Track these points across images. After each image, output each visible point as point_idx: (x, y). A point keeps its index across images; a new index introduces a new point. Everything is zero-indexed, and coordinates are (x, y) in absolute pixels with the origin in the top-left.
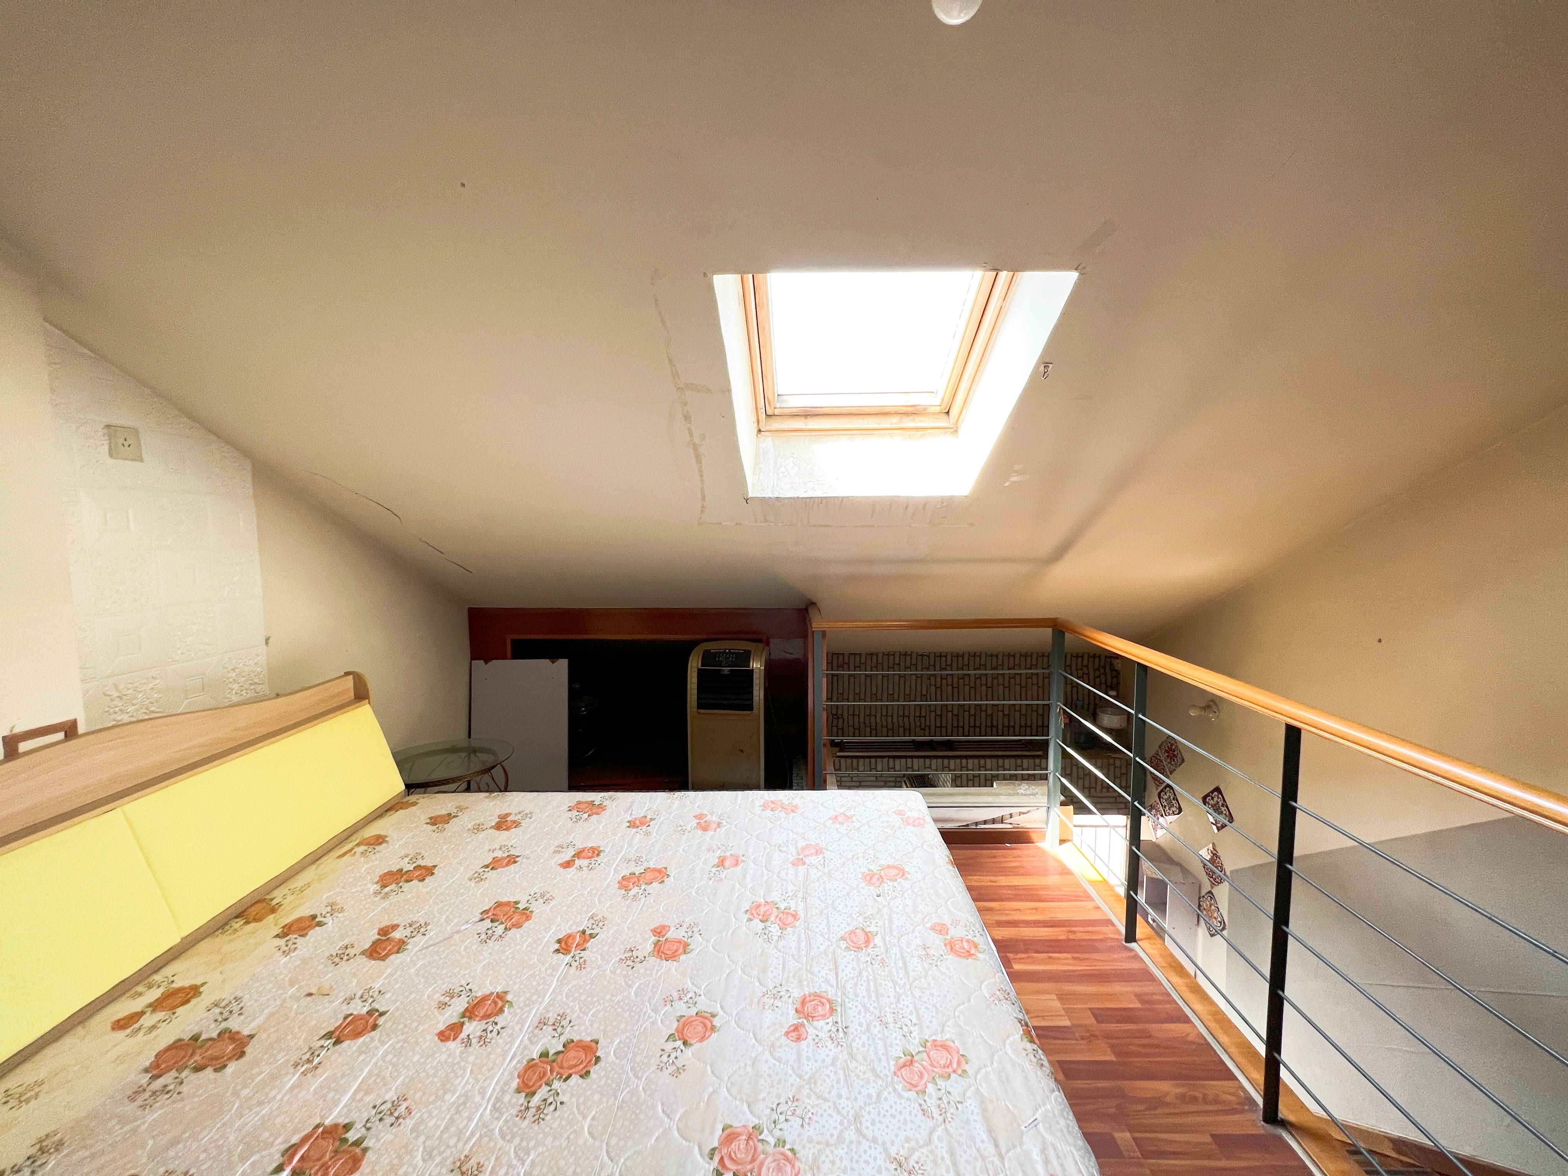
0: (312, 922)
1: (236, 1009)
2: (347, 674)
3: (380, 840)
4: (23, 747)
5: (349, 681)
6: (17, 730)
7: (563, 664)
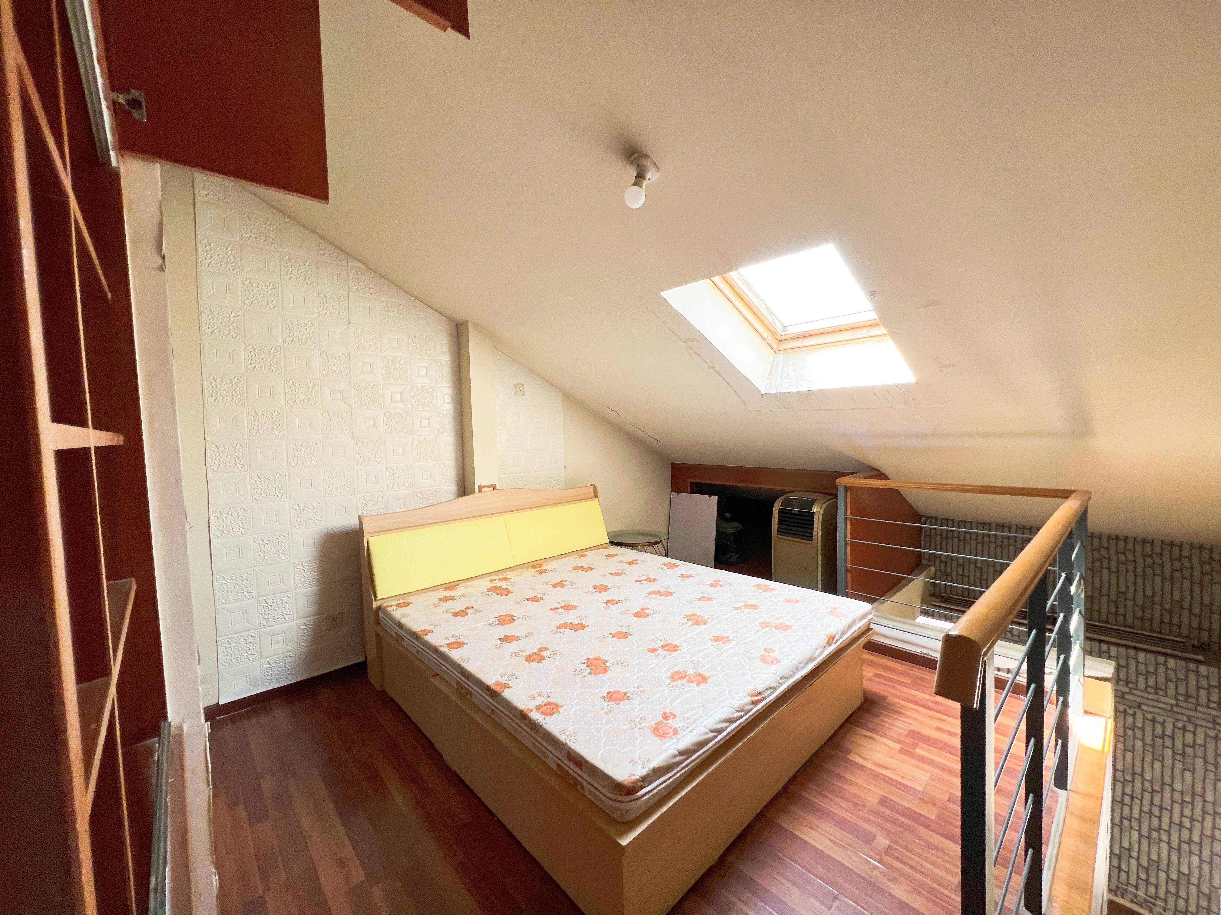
0: (545, 571)
1: (512, 584)
2: (591, 485)
3: (584, 556)
4: (483, 490)
5: (592, 489)
6: (482, 484)
7: (715, 498)
